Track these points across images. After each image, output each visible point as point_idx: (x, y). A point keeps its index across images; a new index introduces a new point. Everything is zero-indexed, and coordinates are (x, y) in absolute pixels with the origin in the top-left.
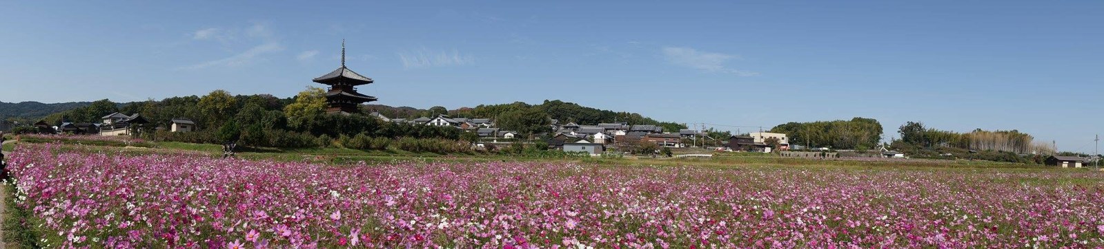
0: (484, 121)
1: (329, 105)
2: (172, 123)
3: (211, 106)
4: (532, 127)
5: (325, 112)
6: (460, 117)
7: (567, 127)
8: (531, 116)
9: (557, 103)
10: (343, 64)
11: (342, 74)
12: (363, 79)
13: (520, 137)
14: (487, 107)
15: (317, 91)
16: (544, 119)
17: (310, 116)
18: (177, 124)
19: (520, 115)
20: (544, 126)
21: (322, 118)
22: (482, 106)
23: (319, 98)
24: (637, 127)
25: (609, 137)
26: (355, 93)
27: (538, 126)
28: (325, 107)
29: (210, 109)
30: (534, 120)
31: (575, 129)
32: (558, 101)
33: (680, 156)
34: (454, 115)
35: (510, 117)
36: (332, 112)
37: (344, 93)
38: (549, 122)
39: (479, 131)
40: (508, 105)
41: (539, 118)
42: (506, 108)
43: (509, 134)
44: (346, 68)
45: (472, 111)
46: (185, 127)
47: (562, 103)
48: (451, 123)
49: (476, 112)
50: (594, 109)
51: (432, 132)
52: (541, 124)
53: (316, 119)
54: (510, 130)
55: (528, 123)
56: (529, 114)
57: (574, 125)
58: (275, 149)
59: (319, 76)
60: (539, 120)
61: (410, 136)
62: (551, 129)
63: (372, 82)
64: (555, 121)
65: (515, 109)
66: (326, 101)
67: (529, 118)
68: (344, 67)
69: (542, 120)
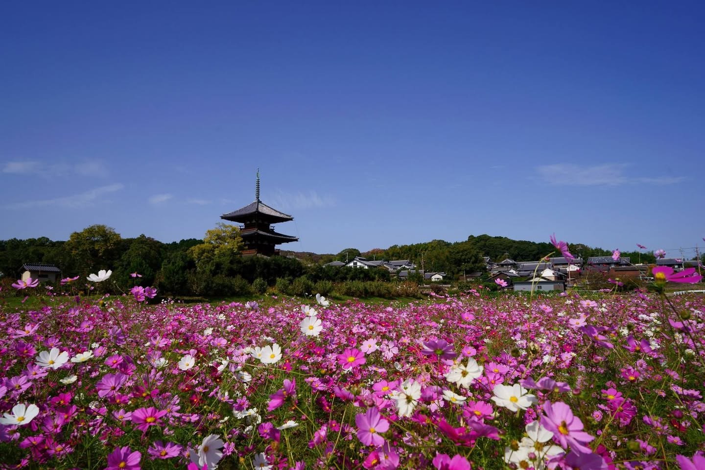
0: (404, 263)
1: (245, 245)
2: (24, 270)
3: (86, 247)
4: (464, 266)
5: (242, 254)
6: (376, 260)
7: (502, 265)
8: (461, 254)
9: (484, 238)
10: (258, 198)
11: (257, 209)
12: (282, 216)
13: (450, 278)
14: (403, 247)
15: (230, 229)
16: (476, 257)
17: (223, 259)
18: (32, 272)
19: (447, 254)
20: (477, 265)
21: (239, 262)
22: (395, 246)
23: (233, 237)
24: (595, 260)
25: (560, 273)
26: (272, 232)
27: (470, 265)
28: (241, 248)
29: (84, 251)
30: (464, 259)
31: (514, 266)
32: (485, 236)
33: (678, 293)
34: (369, 257)
35: (436, 257)
36: (249, 255)
37: (261, 232)
38: (482, 261)
39: (400, 275)
40: (425, 244)
41: (469, 256)
42: (424, 247)
43: (437, 276)
44: (261, 202)
45: (386, 252)
46: (46, 276)
47: (490, 237)
48: (368, 266)
49: (391, 253)
50: (530, 242)
51: (362, 276)
52: (473, 263)
53: (232, 262)
54: (438, 270)
55: (458, 262)
56: (458, 253)
57: (511, 262)
58: (200, 298)
59: (228, 212)
60: (471, 258)
61: (353, 279)
62: (485, 269)
63: (291, 219)
64: (487, 259)
65: (433, 248)
66: (242, 242)
67: (458, 256)
68: (259, 202)
69: (473, 258)
